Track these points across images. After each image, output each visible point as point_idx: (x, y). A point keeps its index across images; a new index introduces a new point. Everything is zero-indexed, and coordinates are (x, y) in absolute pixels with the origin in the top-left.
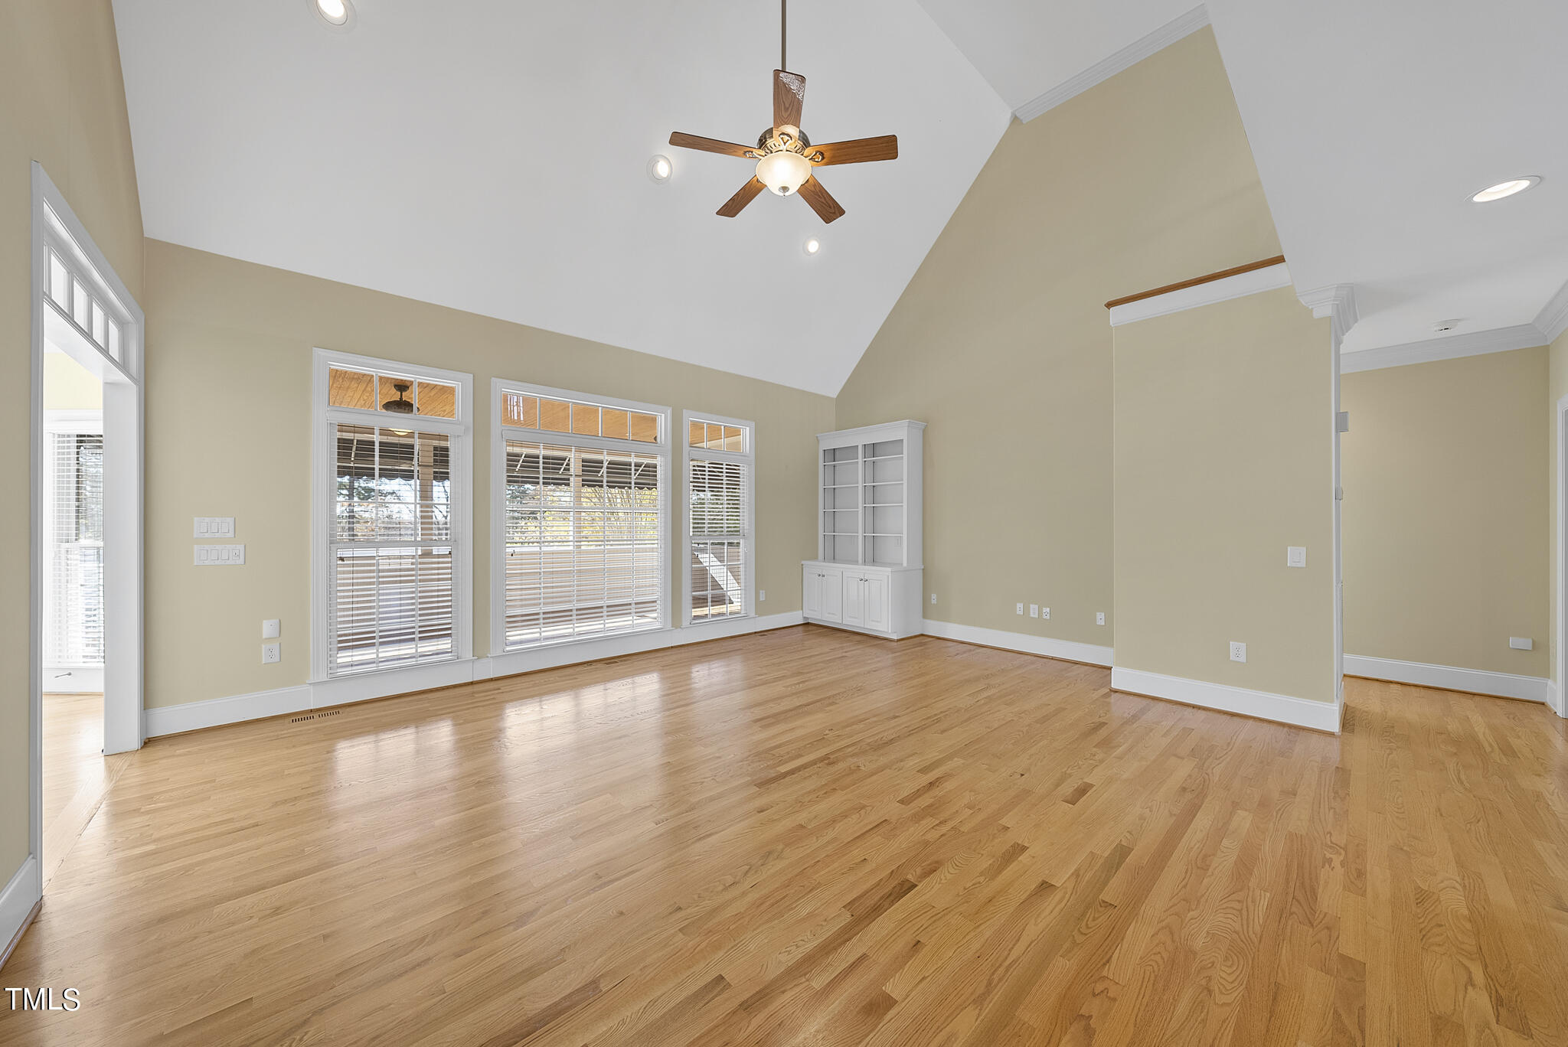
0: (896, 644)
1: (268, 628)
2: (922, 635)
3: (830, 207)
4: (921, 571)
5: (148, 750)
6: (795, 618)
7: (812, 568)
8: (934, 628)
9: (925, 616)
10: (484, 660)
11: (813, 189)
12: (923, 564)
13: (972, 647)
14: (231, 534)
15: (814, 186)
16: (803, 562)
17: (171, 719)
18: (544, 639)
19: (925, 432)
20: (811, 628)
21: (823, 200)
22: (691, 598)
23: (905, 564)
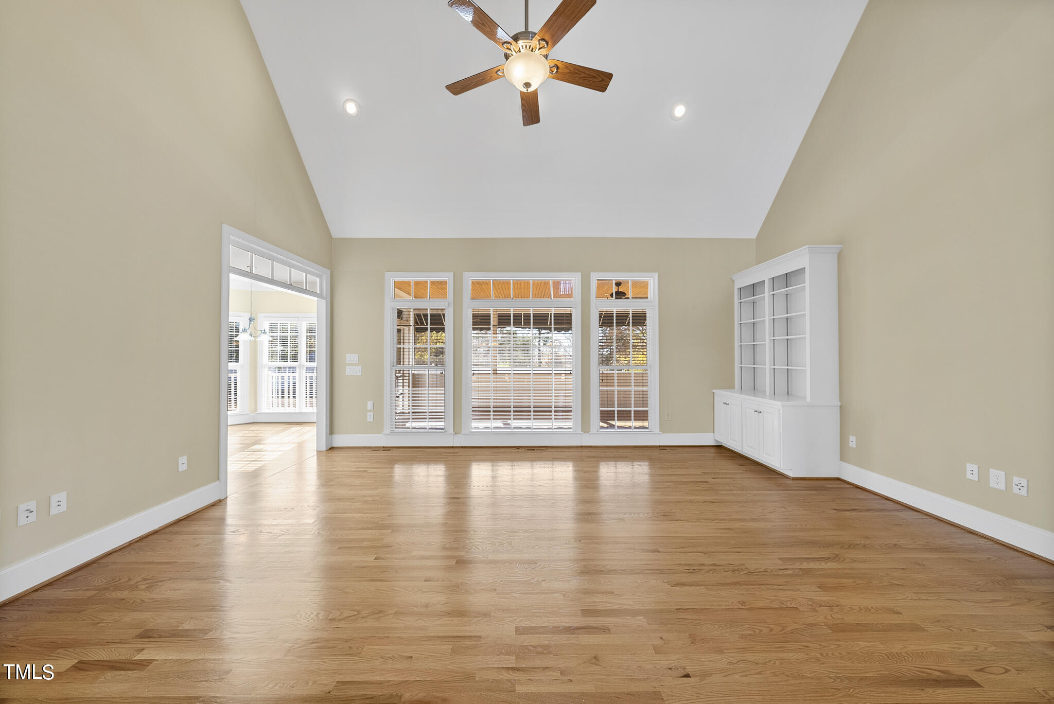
0: (791, 482)
1: (370, 405)
2: (838, 479)
3: (595, 77)
4: (839, 408)
5: (330, 451)
6: (707, 439)
7: (721, 395)
8: (854, 474)
9: (843, 458)
10: (459, 435)
11: (567, 71)
12: (840, 401)
13: (898, 507)
14: (357, 362)
15: (567, 67)
16: (714, 391)
17: (340, 440)
18: (494, 428)
19: (840, 256)
20: (723, 450)
21: (583, 75)
22: (599, 412)
23: (808, 399)
